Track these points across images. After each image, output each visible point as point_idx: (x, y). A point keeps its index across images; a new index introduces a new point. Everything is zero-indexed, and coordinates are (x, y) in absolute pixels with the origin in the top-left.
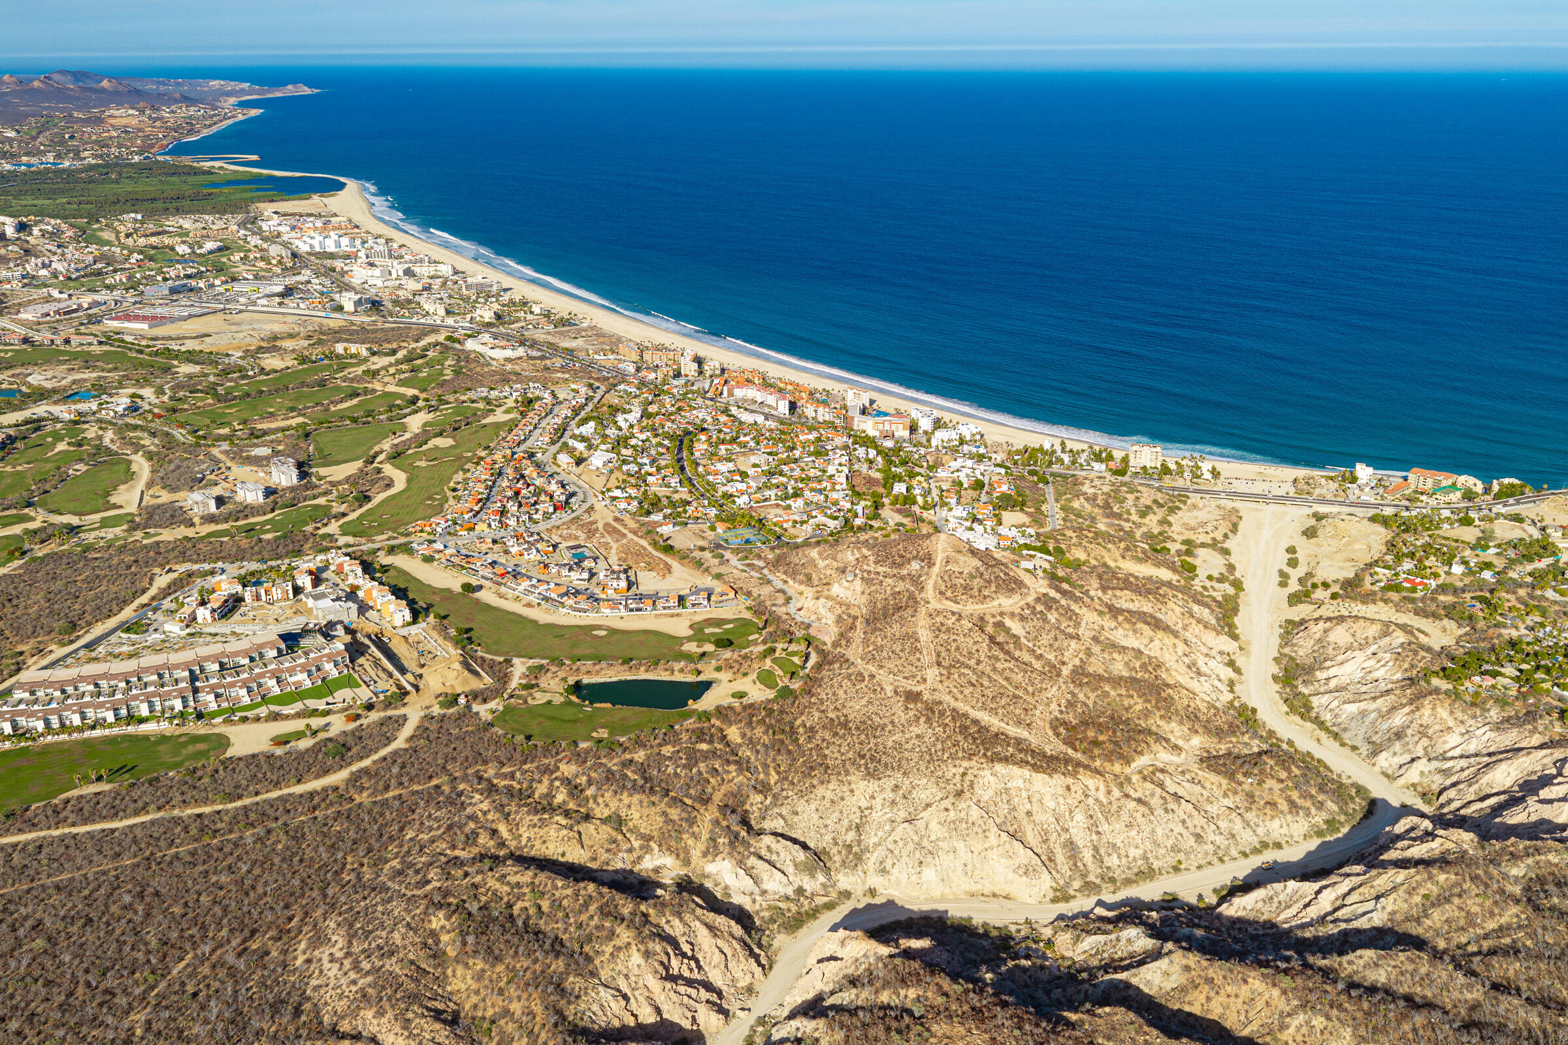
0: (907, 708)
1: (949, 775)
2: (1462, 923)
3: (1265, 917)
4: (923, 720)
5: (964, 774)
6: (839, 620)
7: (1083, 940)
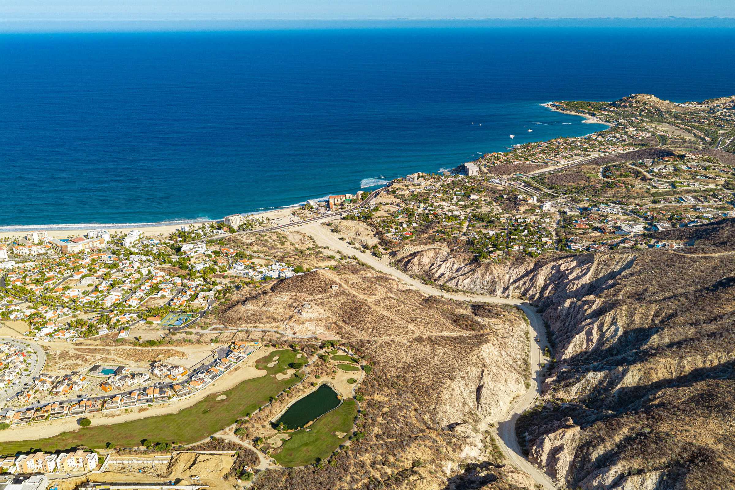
0: (424, 345)
1: (474, 360)
3: (579, 352)
4: (436, 346)
5: (478, 357)
6: (328, 328)
7: (571, 390)
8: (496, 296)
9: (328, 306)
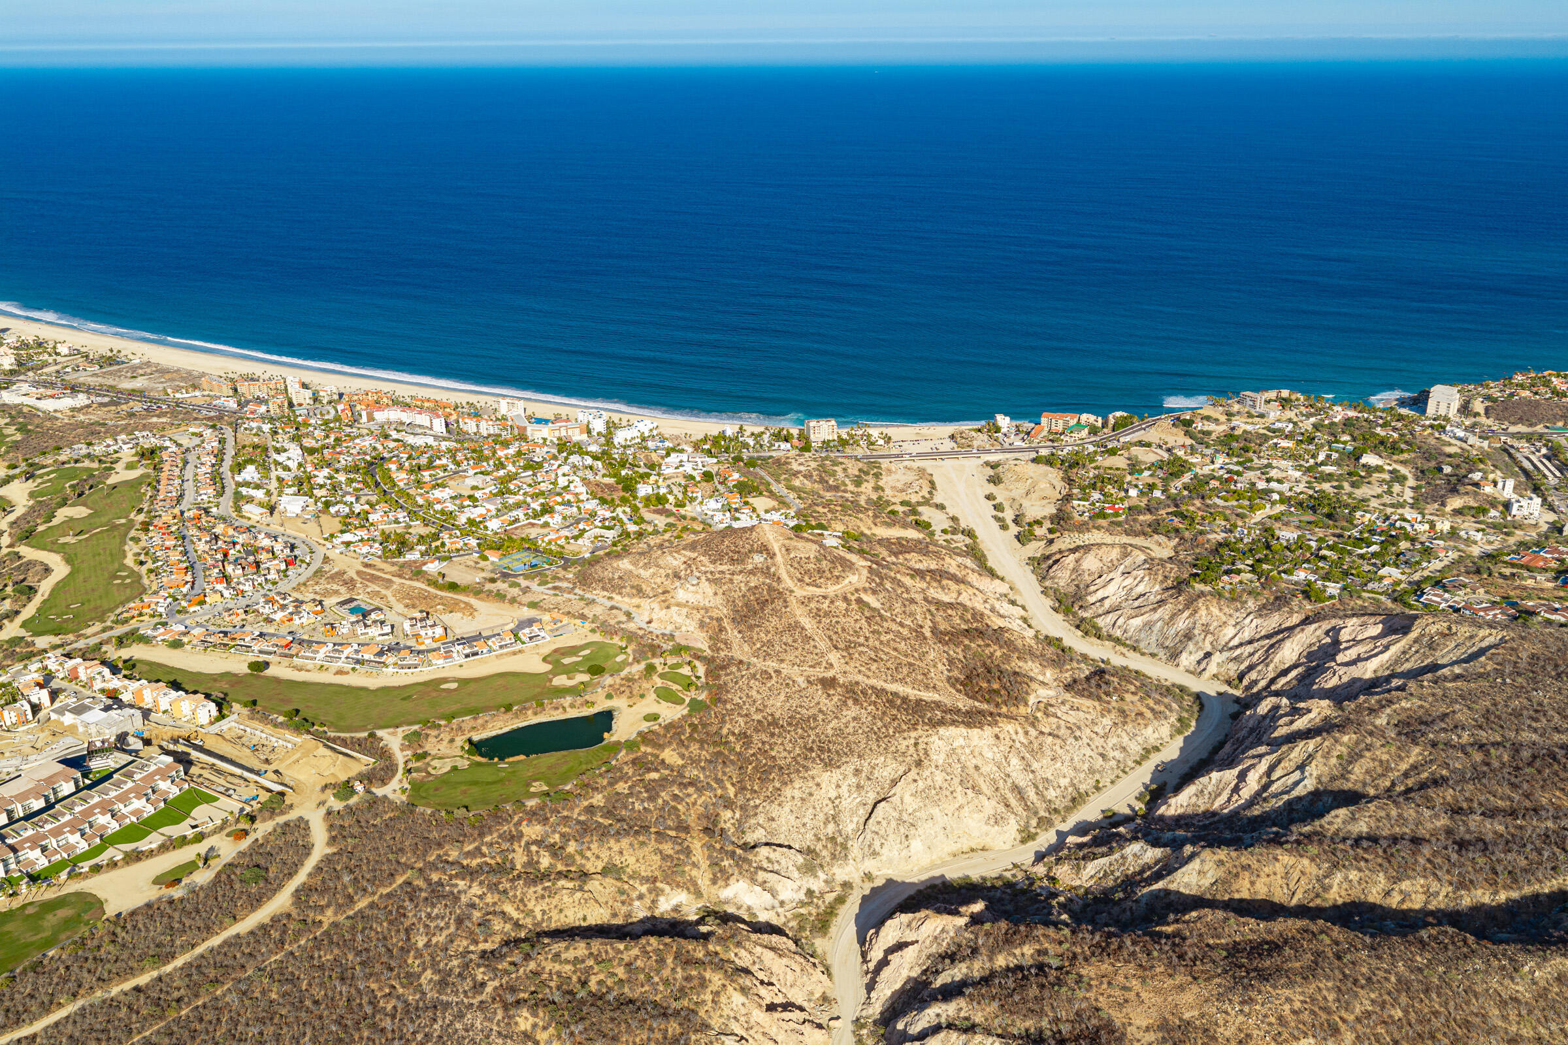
0: (829, 695)
1: (902, 748)
2: (1379, 770)
3: (1202, 809)
4: (850, 702)
5: (916, 744)
6: (702, 625)
7: (1085, 868)
8: (1177, 665)
9: (725, 588)
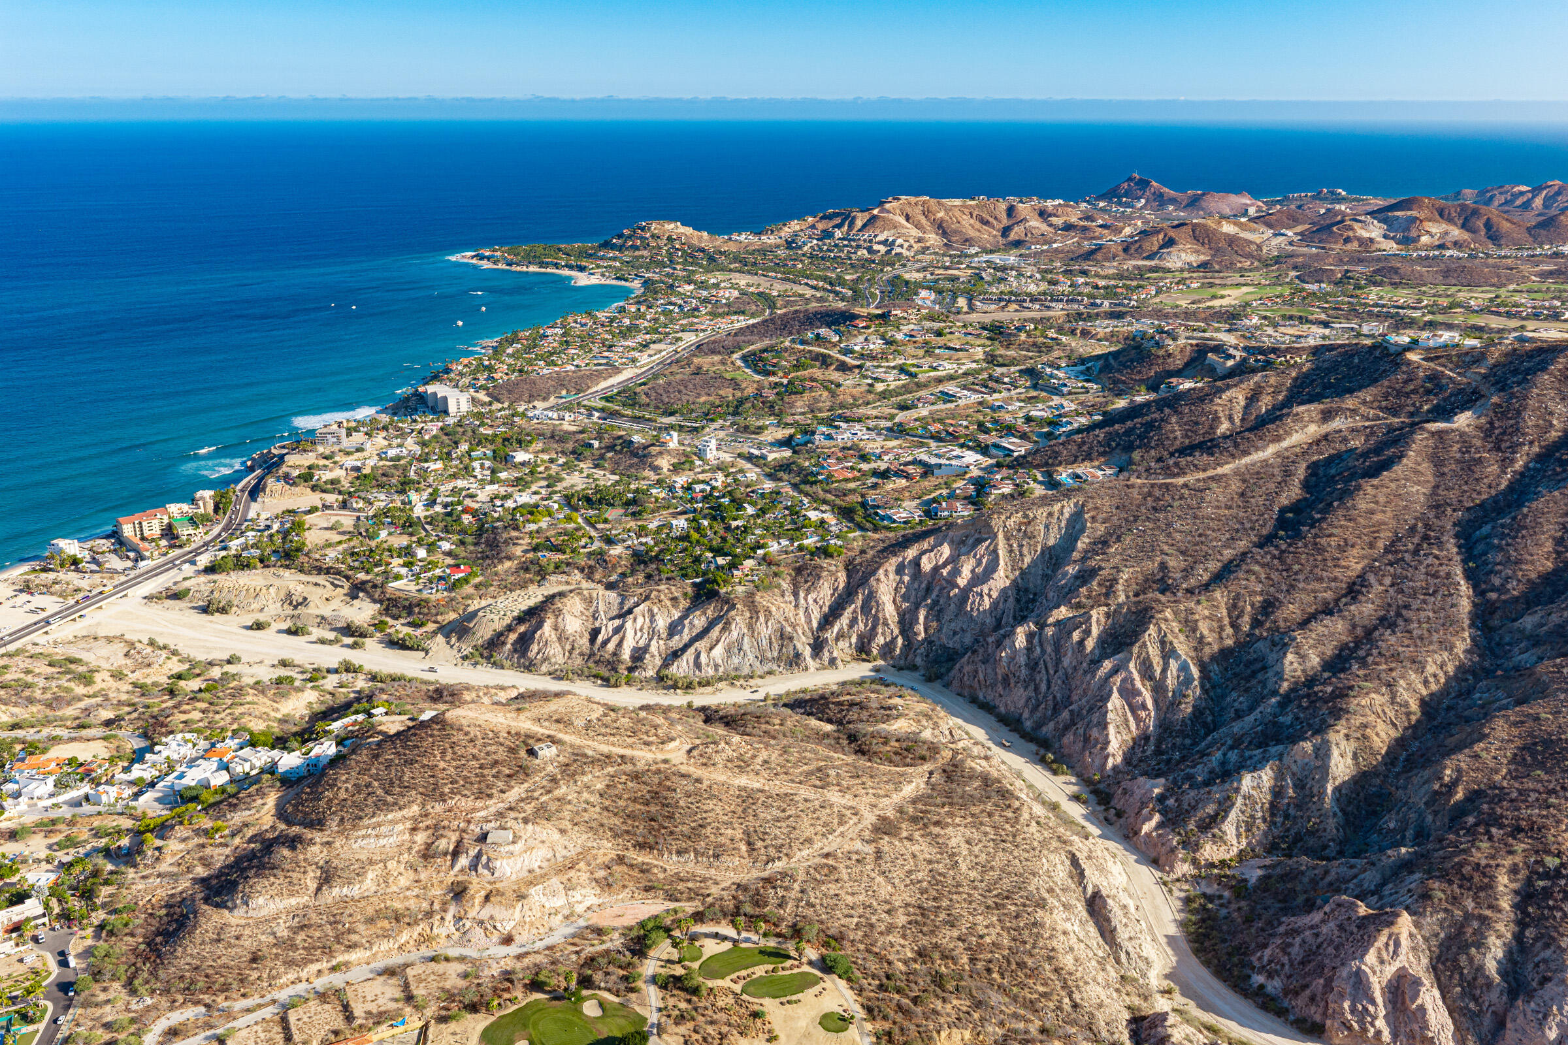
0: (907, 839)
1: (1038, 836)
2: (1216, 624)
3: (1130, 741)
4: (935, 830)
5: (1038, 823)
7: (1224, 833)
8: (807, 669)
9: (566, 814)
